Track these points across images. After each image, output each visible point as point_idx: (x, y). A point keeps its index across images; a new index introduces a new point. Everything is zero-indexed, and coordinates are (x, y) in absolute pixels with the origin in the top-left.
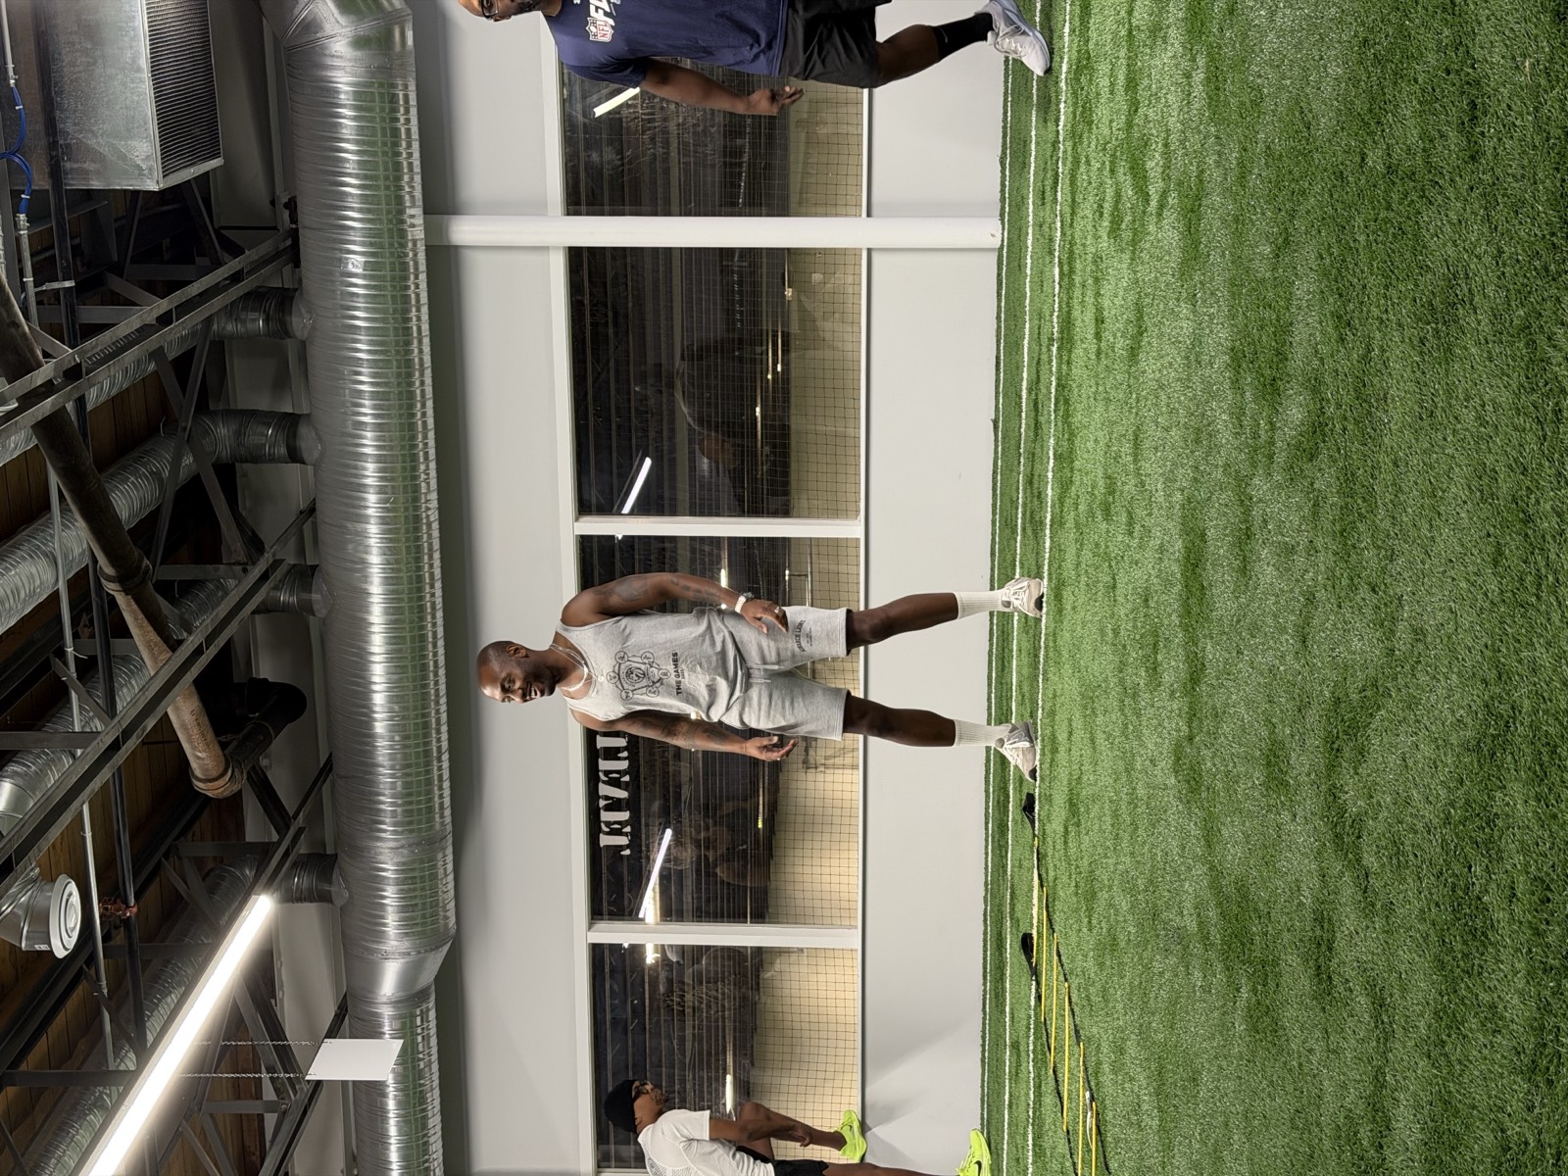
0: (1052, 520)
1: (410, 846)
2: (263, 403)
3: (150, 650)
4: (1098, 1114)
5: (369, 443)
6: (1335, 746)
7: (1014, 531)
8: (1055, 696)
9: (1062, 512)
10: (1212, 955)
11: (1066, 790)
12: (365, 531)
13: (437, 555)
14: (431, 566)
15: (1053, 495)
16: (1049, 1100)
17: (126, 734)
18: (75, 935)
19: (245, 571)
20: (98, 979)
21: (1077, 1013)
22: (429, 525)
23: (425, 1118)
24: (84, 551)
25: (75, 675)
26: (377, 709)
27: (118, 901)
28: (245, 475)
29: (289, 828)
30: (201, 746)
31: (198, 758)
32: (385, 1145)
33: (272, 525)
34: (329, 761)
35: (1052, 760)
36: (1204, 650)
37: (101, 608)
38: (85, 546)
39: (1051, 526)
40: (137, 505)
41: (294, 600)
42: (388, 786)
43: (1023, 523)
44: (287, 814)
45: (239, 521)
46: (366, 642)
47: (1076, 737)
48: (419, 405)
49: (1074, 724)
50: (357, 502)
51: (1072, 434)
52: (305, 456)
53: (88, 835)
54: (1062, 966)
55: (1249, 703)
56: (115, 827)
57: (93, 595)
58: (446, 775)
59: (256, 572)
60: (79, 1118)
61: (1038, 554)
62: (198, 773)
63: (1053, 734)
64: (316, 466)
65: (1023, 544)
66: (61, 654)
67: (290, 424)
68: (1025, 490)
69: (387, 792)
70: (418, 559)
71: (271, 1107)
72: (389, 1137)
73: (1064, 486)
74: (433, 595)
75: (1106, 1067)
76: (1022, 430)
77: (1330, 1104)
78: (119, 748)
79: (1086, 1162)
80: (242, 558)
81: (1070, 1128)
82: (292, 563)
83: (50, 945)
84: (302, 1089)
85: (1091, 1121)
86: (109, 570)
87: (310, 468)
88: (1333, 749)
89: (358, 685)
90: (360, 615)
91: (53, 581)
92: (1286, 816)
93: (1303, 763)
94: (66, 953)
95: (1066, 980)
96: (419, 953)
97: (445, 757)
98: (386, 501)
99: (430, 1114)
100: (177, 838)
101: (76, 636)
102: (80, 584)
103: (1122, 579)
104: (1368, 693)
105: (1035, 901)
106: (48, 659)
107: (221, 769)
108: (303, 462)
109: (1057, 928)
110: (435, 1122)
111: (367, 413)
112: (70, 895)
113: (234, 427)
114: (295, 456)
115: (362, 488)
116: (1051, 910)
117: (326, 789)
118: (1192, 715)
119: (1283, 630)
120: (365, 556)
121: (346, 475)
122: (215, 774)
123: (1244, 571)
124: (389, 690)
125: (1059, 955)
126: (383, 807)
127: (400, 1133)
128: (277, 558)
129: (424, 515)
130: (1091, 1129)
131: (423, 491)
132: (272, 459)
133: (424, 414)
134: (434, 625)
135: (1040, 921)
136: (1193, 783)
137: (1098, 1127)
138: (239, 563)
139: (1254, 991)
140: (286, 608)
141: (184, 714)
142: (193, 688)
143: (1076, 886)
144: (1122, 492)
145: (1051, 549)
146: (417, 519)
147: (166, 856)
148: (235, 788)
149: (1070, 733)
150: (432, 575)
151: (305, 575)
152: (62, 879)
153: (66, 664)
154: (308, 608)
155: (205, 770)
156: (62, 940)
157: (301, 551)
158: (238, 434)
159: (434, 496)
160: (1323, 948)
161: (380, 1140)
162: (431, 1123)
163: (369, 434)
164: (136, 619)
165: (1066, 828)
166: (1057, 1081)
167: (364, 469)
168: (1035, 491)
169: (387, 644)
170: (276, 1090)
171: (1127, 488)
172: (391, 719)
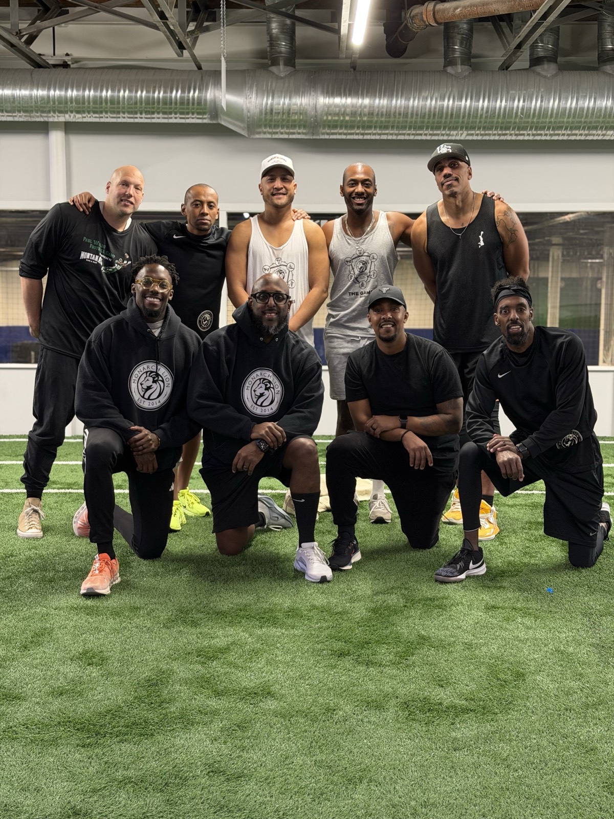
1: (316, 116)
41: (457, 54)
64: (531, 71)
70: (485, 128)
96: (248, 118)
98: (522, 112)
108: (532, 65)
114: (536, 61)
115: (530, 99)
129: (508, 132)
140: (450, 47)
146: (507, 128)
150: (473, 135)
151: (468, 60)
154: (453, 62)
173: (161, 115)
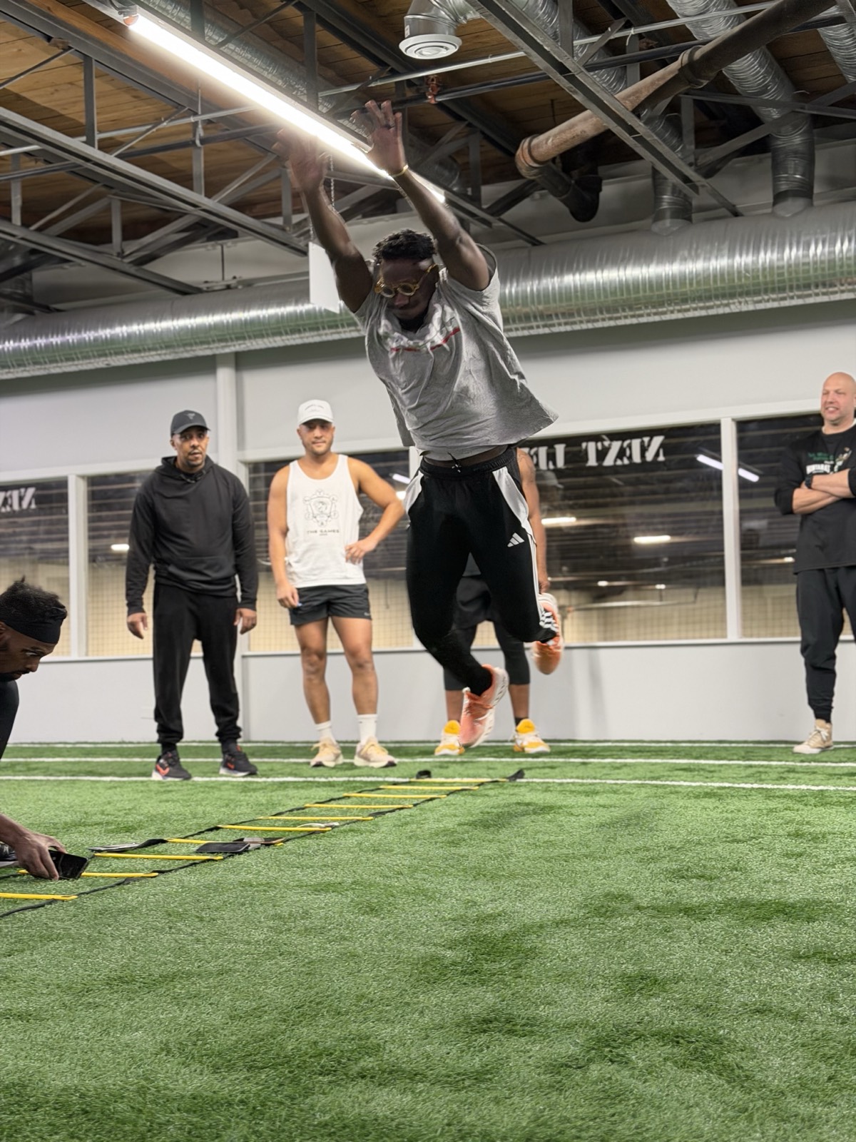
0: (767, 790)
2: (820, 170)
3: (633, 94)
4: (323, 832)
5: (792, 254)
6: (682, 1041)
7: (744, 758)
8: (630, 793)
9: (778, 797)
10: (473, 928)
11: (560, 804)
12: (722, 256)
13: (703, 313)
14: (695, 309)
15: (788, 790)
16: (324, 793)
17: (572, 79)
18: (417, 56)
19: (690, 165)
20: (381, 79)
21: (394, 814)
22: (728, 305)
23: (280, 334)
24: (707, 36)
25: (612, 37)
26: (583, 275)
27: (439, 89)
28: (760, 161)
29: (492, 215)
30: (557, 141)
31: (547, 140)
32: (261, 307)
33: (725, 185)
34: (540, 243)
35: (579, 793)
36: (716, 919)
37: (665, 53)
38: (714, 36)
39: (763, 789)
40: (742, 76)
41: (665, 206)
42: (524, 288)
43: (755, 766)
44: (503, 213)
45: (726, 159)
46: (634, 264)
47: (602, 811)
48: (824, 290)
49: (613, 809)
50: (745, 247)
51: (846, 805)
52: (778, 206)
53: (489, 60)
54: (423, 802)
55: (688, 961)
56: (494, 81)
57: (675, 46)
58: (533, 332)
59: (690, 172)
60: (280, 74)
61: (735, 779)
62: (535, 141)
63: (597, 793)
64: (773, 214)
65: (739, 766)
66: (628, 26)
67: (805, 191)
68: (781, 767)
69: (520, 289)
70: (700, 299)
71: (287, 221)
72: (267, 309)
73: (801, 798)
74: (672, 312)
75: (359, 838)
76: (829, 764)
77: (385, 1031)
78: (561, 74)
79: (286, 823)
80: (701, 161)
81: (307, 810)
82: (694, 203)
83: (409, 37)
84: (300, 241)
85: (316, 827)
86: (698, 54)
87: (769, 210)
88: (675, 1038)
89: (601, 260)
90: (655, 257)
91: (686, 13)
92: (604, 993)
93: (654, 1009)
94: (403, 50)
95: (415, 805)
97: (547, 331)
98: (747, 271)
99: (284, 337)
100: (483, 133)
101: (640, 36)
102: (683, 35)
103: (743, 847)
104: (737, 1072)
105: (466, 780)
106: (624, 16)
107: (539, 158)
108: (774, 204)
109: (451, 797)
110: (278, 342)
111: (817, 251)
112: (447, 49)
113: (801, 148)
114: (779, 197)
115: (757, 250)
116: (464, 792)
117: (521, 242)
118: (659, 911)
119: (762, 992)
120: (702, 256)
121: (767, 237)
122: (535, 154)
123: (797, 957)
124: (598, 284)
125: (432, 799)
126: (508, 285)
127: (270, 317)
128: (701, 190)
129: (736, 301)
130: (311, 826)
131: (756, 299)
132: (776, 180)
133: (817, 295)
134: (649, 315)
135: (452, 784)
136: (604, 910)
137: (313, 833)
138: (696, 159)
139: (454, 964)
140: (658, 200)
141: (583, 125)
142: (602, 130)
143: (488, 813)
144: (816, 848)
145: (744, 788)
146: (732, 296)
147: (469, 125)
148: (523, 172)
149: (604, 806)
150: (688, 310)
151: (684, 212)
152: (458, 41)
153: (620, 30)
154: (659, 217)
155: (538, 146)
156: (414, 47)
157: (702, 209)
158: (796, 153)
159: (751, 307)
160: (509, 1026)
161: (265, 302)
162: (278, 338)
163: (801, 253)
164: (659, 79)
165: (528, 804)
166: (339, 799)
167: (772, 252)
168: (784, 776)
169: (633, 279)
170: (299, 224)
171: (822, 852)
172: (575, 287)
173: (327, 331)
